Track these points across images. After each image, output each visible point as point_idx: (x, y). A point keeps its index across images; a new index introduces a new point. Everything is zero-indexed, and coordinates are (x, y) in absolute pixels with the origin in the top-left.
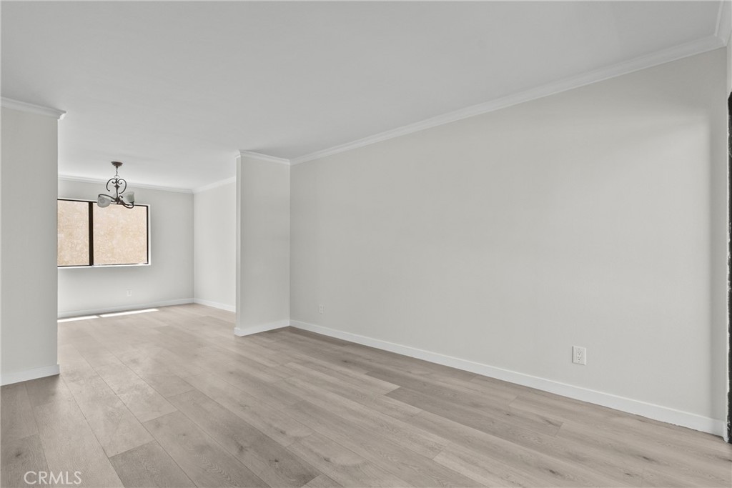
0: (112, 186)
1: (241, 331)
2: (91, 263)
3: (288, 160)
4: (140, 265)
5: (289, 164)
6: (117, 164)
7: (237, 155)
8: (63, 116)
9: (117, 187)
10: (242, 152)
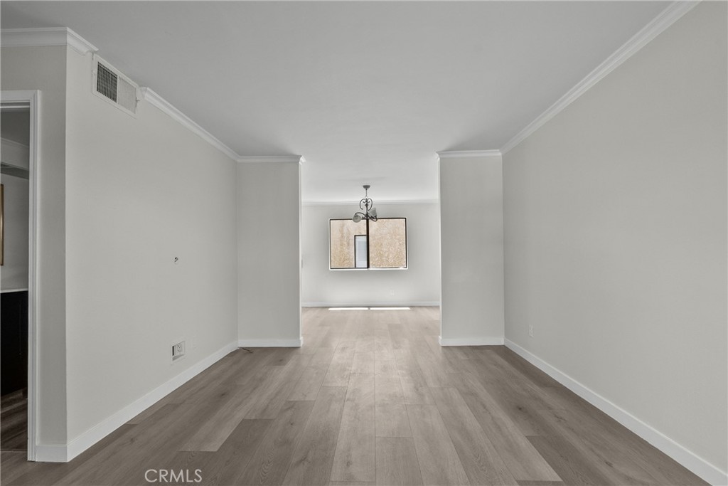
0: (363, 205)
1: (442, 341)
2: (368, 267)
3: (498, 150)
4: (400, 269)
5: (500, 154)
6: (366, 187)
7: (437, 159)
8: (302, 159)
9: (367, 205)
10: (440, 153)
